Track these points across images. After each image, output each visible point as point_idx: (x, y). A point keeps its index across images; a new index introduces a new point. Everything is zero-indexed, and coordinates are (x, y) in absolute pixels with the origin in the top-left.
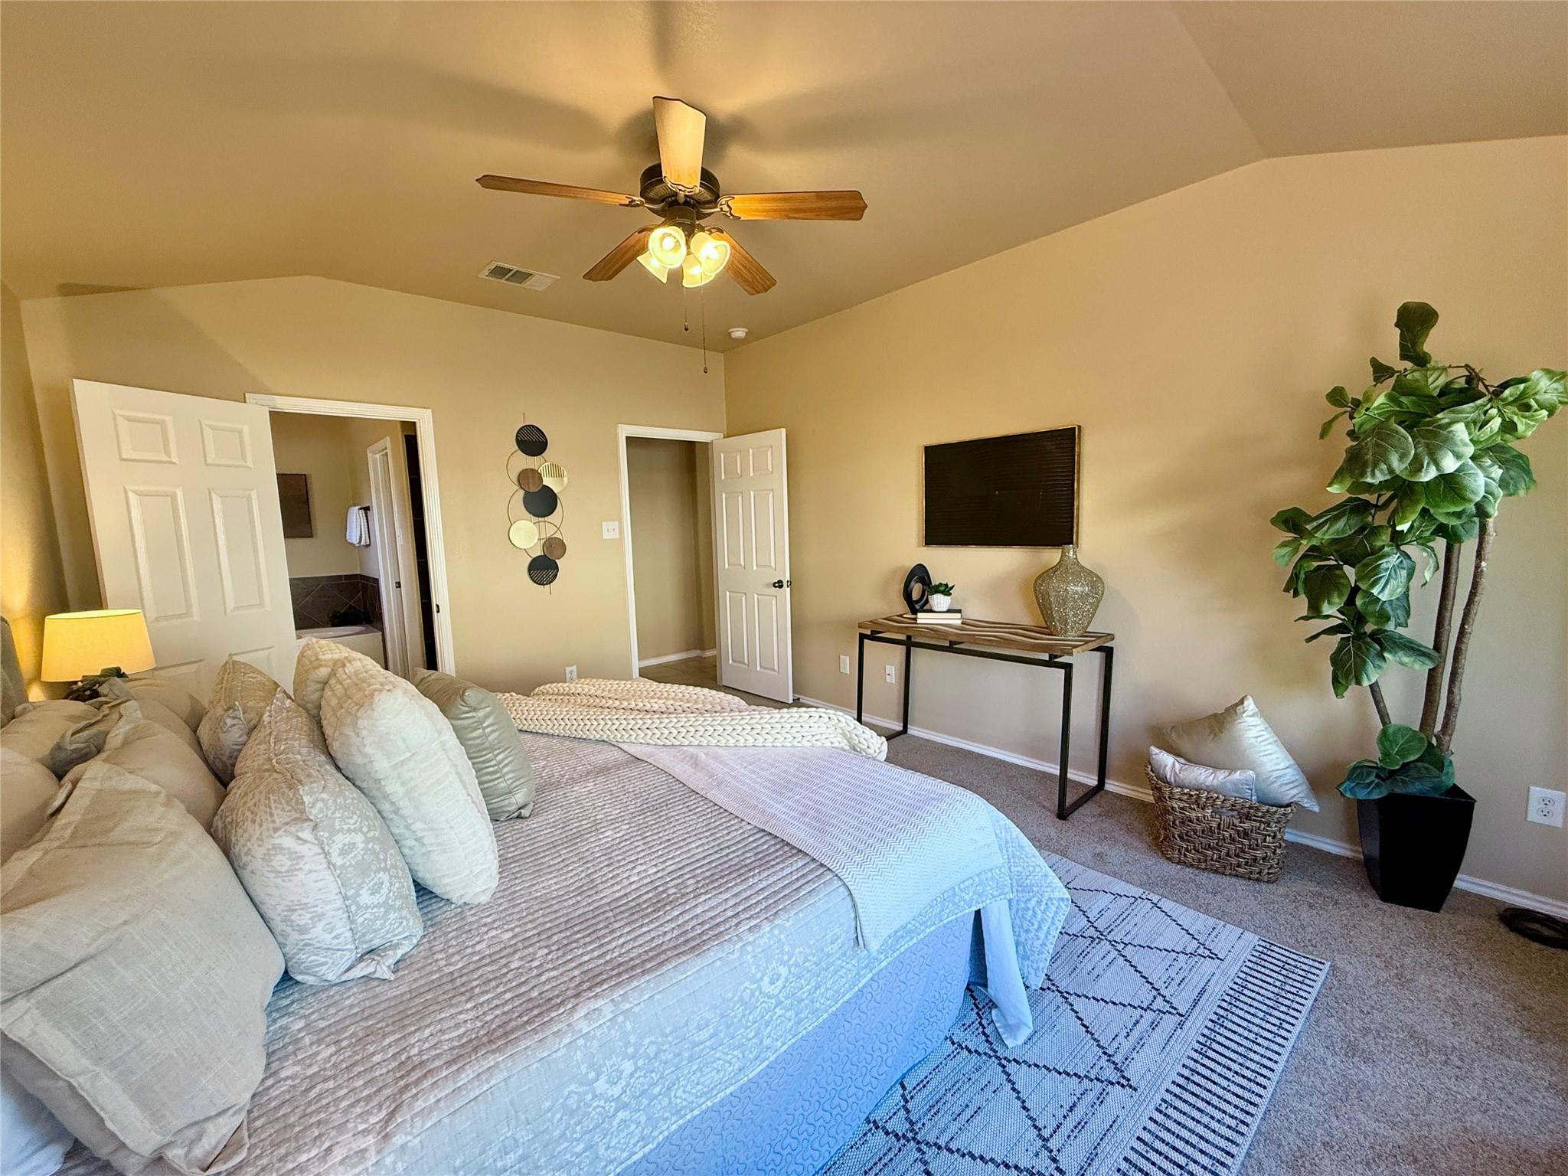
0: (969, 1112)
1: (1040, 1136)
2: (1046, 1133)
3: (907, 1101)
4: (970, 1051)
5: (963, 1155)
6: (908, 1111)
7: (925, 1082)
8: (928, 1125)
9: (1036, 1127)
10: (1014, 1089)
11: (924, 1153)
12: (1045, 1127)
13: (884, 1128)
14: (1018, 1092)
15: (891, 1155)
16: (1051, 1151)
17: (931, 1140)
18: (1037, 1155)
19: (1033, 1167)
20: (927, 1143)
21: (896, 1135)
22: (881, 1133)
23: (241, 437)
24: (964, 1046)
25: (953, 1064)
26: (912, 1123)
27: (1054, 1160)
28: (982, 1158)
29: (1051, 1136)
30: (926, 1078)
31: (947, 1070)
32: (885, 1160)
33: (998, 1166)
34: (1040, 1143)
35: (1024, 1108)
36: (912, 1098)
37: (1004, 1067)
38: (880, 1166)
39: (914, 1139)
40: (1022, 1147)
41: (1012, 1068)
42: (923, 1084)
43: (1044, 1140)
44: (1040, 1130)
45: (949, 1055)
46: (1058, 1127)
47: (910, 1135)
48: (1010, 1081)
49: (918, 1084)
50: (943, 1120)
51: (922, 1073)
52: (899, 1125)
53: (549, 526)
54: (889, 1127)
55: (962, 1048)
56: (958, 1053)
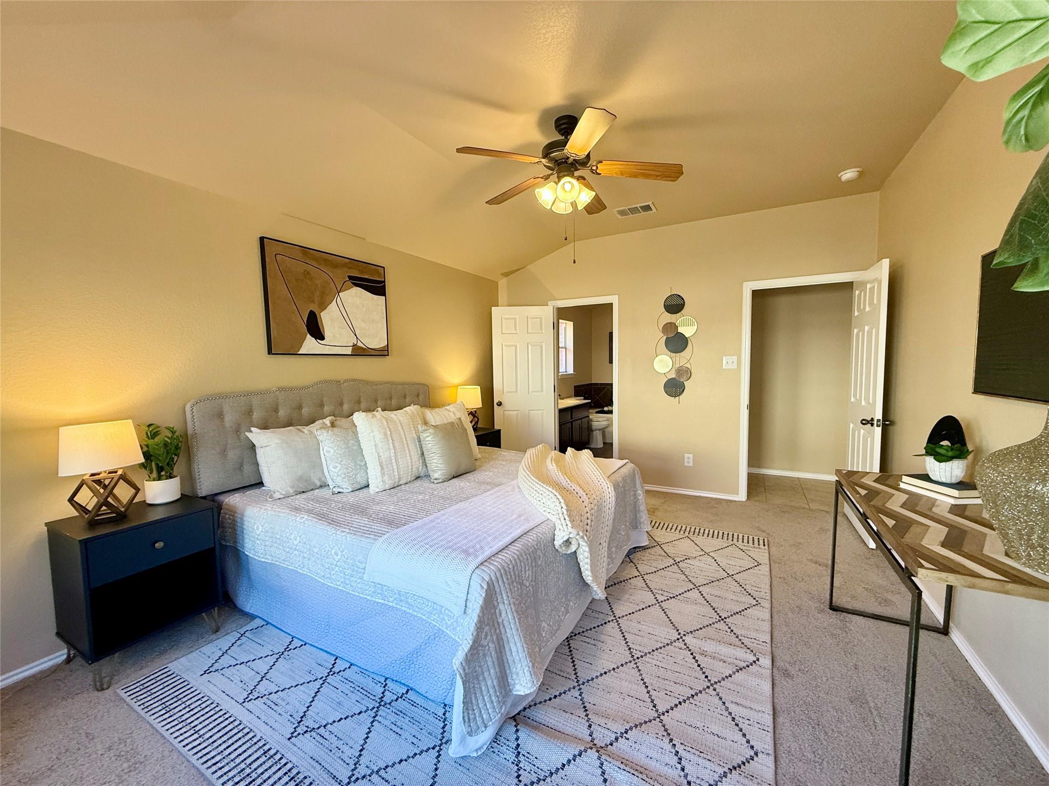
0: (398, 730)
1: (380, 769)
2: (382, 773)
3: (401, 698)
4: (443, 728)
5: (369, 728)
6: (397, 700)
7: (415, 704)
8: (388, 711)
9: (387, 767)
10: (415, 754)
11: (371, 710)
12: (386, 772)
13: (385, 690)
14: (413, 757)
15: (371, 697)
16: (370, 776)
17: (379, 713)
18: (367, 767)
19: (360, 765)
20: (377, 711)
21: (382, 697)
22: (382, 690)
23: (541, 321)
24: (446, 722)
25: (431, 718)
26: (390, 704)
27: (364, 777)
28: (367, 738)
29: (380, 776)
30: (418, 704)
31: (426, 716)
32: (368, 695)
33: (362, 746)
34: (376, 769)
35: (401, 761)
36: (404, 700)
37: (433, 748)
38: (365, 693)
39: (380, 705)
40: (373, 758)
41: (434, 753)
42: (414, 704)
43: (377, 772)
44: (384, 769)
45: (436, 715)
46: (387, 781)
47: (383, 703)
48: (422, 752)
49: (412, 701)
50: (393, 717)
51: (419, 700)
52: (388, 697)
53: (683, 358)
54: (387, 693)
55: (444, 722)
56: (439, 720)
